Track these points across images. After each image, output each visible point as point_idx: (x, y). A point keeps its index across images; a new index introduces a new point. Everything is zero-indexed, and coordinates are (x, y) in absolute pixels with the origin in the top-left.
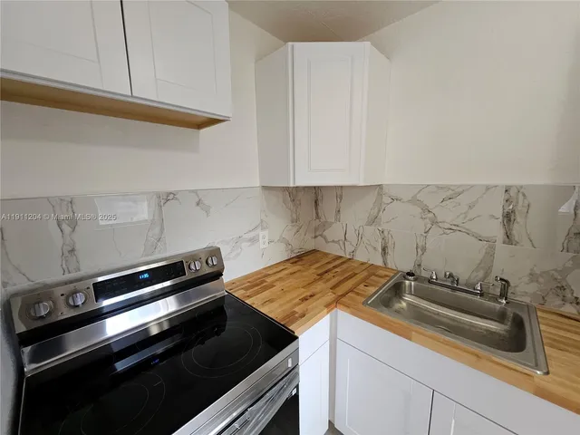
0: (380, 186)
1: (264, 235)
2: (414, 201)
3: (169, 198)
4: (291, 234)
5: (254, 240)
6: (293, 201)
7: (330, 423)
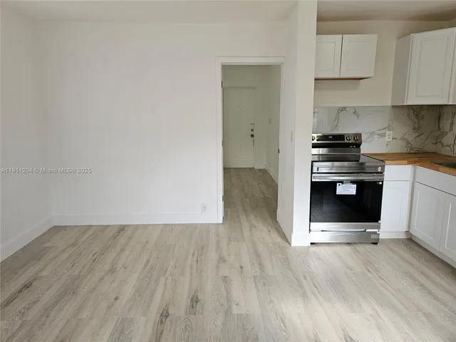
1: (390, 134)
3: (344, 109)
4: (411, 137)
5: (383, 135)
6: (417, 116)
7: (407, 232)
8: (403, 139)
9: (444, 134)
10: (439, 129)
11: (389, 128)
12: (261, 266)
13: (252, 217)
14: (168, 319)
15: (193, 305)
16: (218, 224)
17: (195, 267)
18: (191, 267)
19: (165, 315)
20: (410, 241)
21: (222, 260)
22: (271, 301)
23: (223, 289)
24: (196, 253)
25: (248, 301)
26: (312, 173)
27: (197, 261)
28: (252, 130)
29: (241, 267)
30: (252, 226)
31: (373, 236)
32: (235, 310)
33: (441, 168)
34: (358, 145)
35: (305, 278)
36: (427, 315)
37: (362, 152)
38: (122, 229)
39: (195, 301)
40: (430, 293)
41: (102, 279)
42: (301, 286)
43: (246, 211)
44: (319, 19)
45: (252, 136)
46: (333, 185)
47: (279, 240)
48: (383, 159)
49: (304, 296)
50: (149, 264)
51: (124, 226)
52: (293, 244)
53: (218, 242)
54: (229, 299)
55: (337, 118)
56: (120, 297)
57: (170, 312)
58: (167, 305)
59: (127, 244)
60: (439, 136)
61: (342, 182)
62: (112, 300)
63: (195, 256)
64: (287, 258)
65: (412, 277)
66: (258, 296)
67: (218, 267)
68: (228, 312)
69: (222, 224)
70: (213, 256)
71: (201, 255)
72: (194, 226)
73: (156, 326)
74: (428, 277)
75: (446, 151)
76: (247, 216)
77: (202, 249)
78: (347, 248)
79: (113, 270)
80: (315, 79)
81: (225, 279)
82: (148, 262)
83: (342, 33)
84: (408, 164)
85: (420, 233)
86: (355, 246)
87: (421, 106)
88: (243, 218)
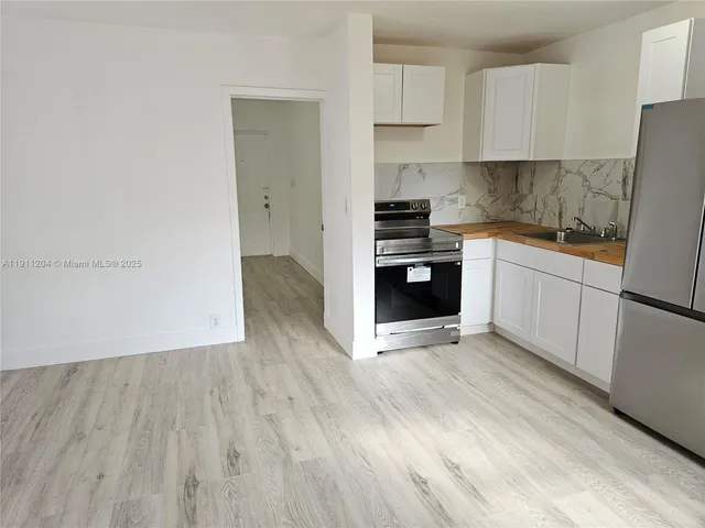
0: (559, 161)
1: (462, 199)
2: (579, 173)
3: (405, 167)
4: (487, 202)
5: (454, 201)
6: (491, 175)
7: (491, 324)
8: (478, 205)
9: (522, 198)
10: (517, 191)
11: (461, 191)
12: (318, 392)
13: (287, 327)
14: (199, 490)
15: (231, 464)
16: (238, 343)
17: (220, 410)
18: (214, 411)
19: (191, 485)
20: (494, 334)
21: (258, 393)
22: (344, 436)
23: (272, 433)
24: (216, 389)
25: (311, 442)
26: (376, 256)
27: (220, 399)
28: (266, 198)
29: (290, 399)
30: (291, 341)
31: (453, 334)
32: (296, 457)
33: (528, 240)
34: (426, 216)
35: (381, 399)
36: (529, 420)
37: (431, 224)
38: (73, 369)
39: (233, 457)
40: (526, 393)
41: (63, 451)
42: (377, 409)
43: (276, 320)
44: (376, 40)
45: (267, 206)
46: (402, 270)
47: (334, 354)
48: (460, 231)
49: (384, 422)
50: (143, 416)
51: (77, 364)
52: (355, 357)
53: (247, 370)
54: (283, 446)
55: (399, 179)
56: (108, 473)
57: (198, 479)
58: (191, 470)
59: (90, 392)
60: (516, 200)
61: (413, 265)
62: (95, 480)
63: (216, 393)
64: (350, 377)
65: (504, 378)
66: (324, 434)
67: (255, 404)
68: (287, 461)
69: (246, 341)
70: (242, 389)
71: (225, 391)
72: (202, 351)
73: (182, 502)
74: (521, 375)
75: (526, 219)
76: (280, 326)
77: (223, 383)
78: (424, 353)
79: (78, 436)
80: (375, 125)
81: (270, 419)
82: (137, 414)
83: (403, 62)
84: (489, 236)
85: (506, 324)
86: (432, 348)
87: (496, 163)
88: (274, 329)
